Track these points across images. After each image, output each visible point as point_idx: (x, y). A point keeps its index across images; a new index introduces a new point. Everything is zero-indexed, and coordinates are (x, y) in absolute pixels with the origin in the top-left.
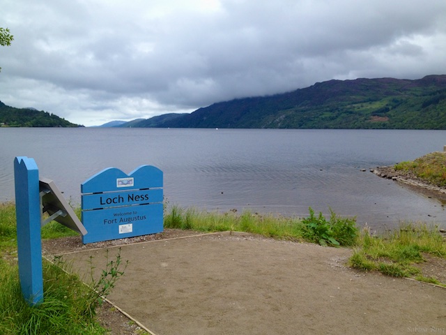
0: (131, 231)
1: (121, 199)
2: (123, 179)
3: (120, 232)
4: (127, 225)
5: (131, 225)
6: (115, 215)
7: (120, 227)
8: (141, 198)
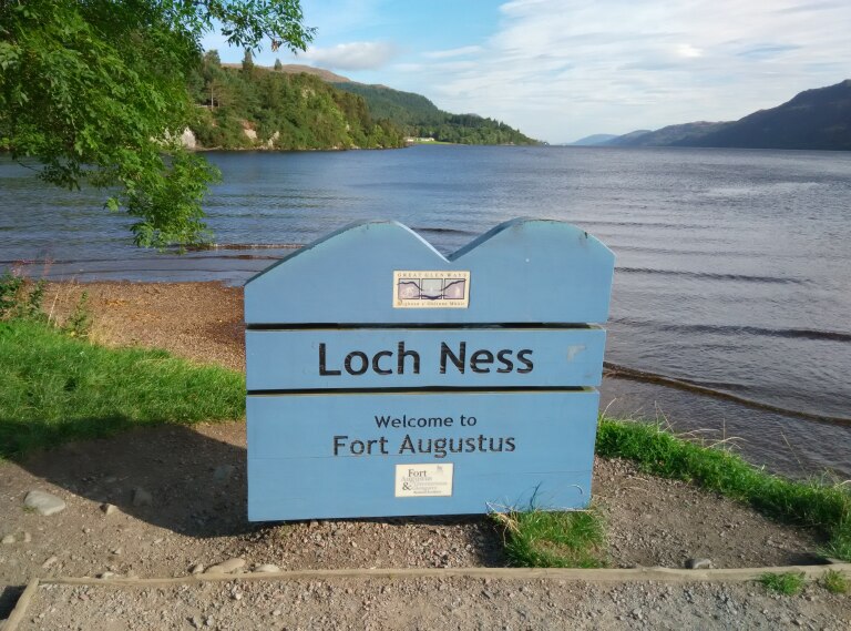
0: (446, 490)
1: (409, 360)
2: (423, 274)
3: (399, 492)
4: (430, 468)
5: (448, 468)
6: (382, 422)
7: (402, 471)
8: (498, 364)
